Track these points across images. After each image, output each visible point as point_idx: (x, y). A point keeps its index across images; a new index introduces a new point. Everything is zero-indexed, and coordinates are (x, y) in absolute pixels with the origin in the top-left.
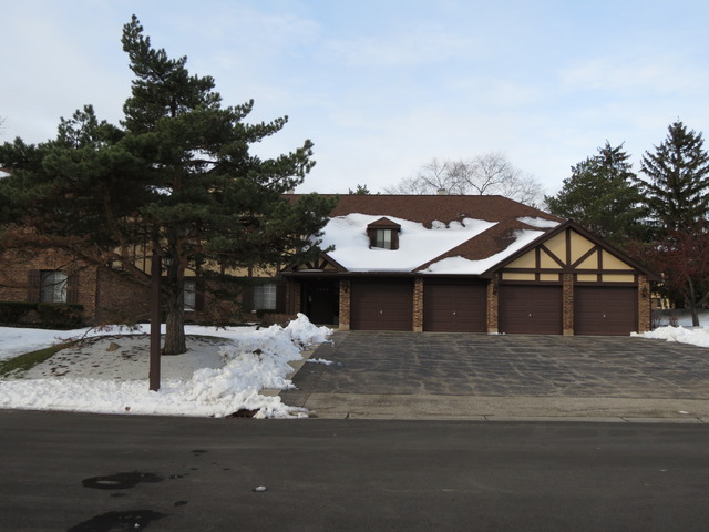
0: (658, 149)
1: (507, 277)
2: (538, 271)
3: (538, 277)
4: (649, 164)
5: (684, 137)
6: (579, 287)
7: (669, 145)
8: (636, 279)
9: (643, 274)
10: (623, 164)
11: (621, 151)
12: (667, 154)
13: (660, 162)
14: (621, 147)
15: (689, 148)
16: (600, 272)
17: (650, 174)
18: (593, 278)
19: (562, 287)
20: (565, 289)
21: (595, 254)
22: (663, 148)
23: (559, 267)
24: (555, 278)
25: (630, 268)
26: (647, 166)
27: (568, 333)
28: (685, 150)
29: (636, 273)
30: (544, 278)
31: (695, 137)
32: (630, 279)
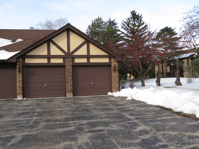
0: (127, 19)
1: (28, 61)
2: (49, 57)
3: (49, 61)
4: (124, 25)
5: (136, 15)
6: (76, 66)
7: (131, 19)
8: (110, 60)
9: (114, 57)
10: (115, 26)
11: (115, 22)
12: (130, 21)
13: (128, 25)
14: (114, 20)
15: (138, 20)
16: (88, 57)
17: (125, 29)
18: (85, 61)
19: (65, 66)
20: (67, 67)
21: (85, 46)
22: (129, 19)
23: (62, 54)
24: (60, 61)
25: (107, 54)
26: (123, 26)
27: (70, 95)
28: (136, 21)
29: (110, 57)
30: (53, 61)
31: (139, 16)
32: (106, 60)
